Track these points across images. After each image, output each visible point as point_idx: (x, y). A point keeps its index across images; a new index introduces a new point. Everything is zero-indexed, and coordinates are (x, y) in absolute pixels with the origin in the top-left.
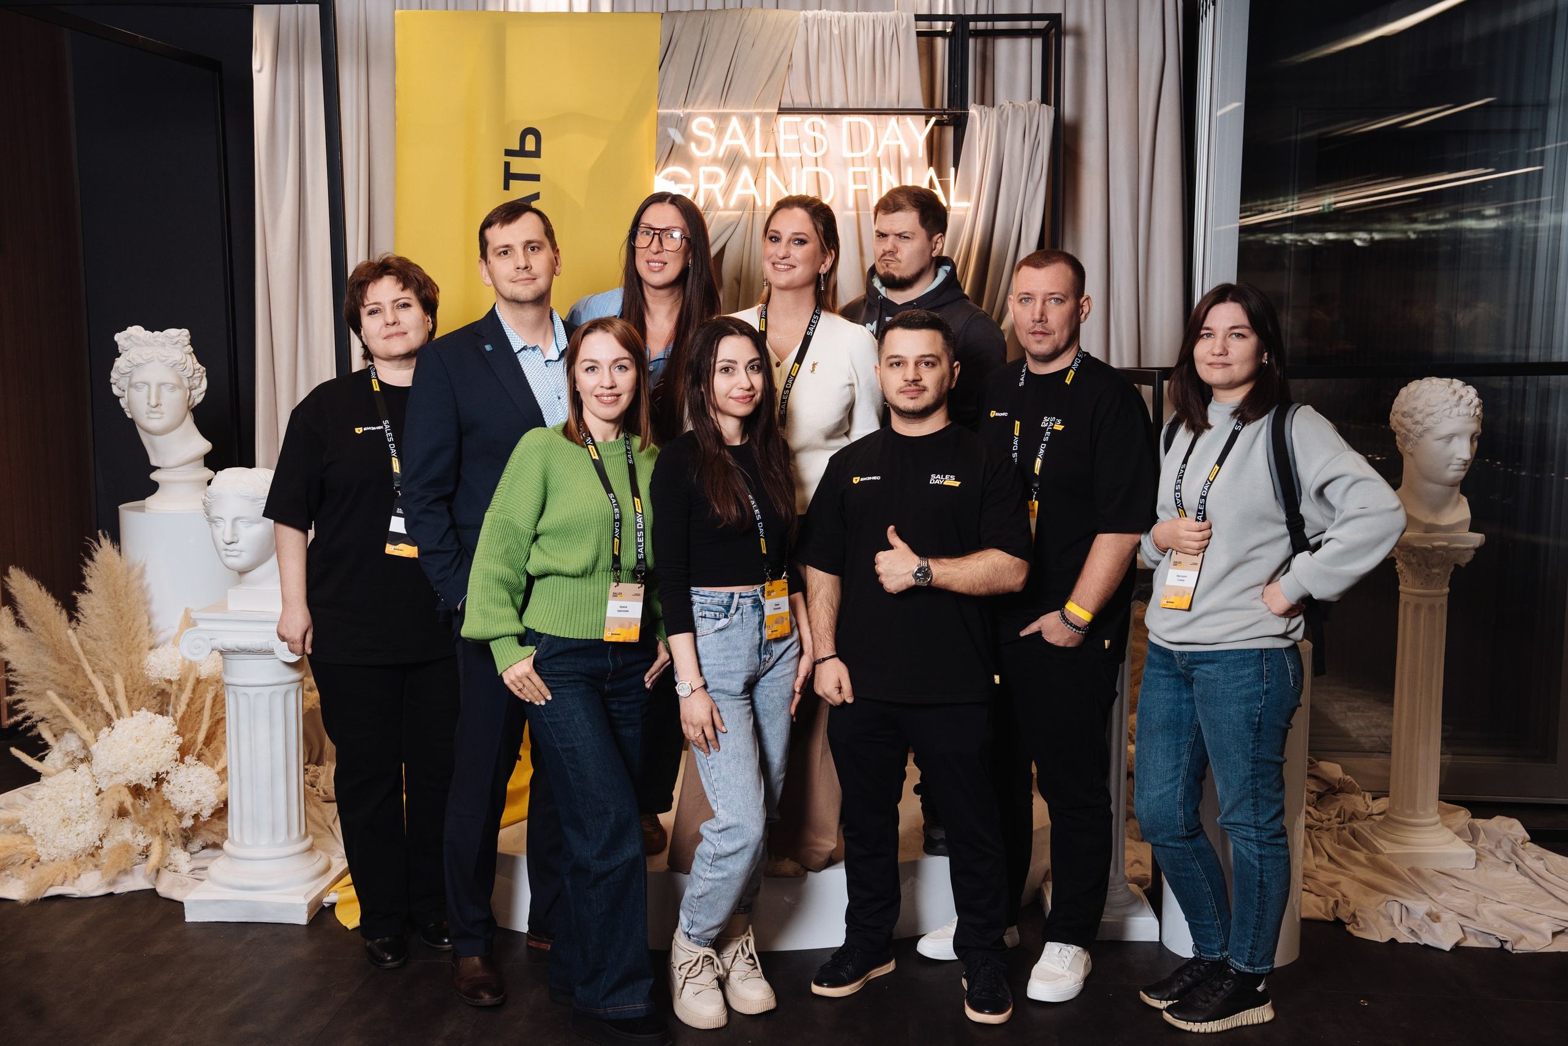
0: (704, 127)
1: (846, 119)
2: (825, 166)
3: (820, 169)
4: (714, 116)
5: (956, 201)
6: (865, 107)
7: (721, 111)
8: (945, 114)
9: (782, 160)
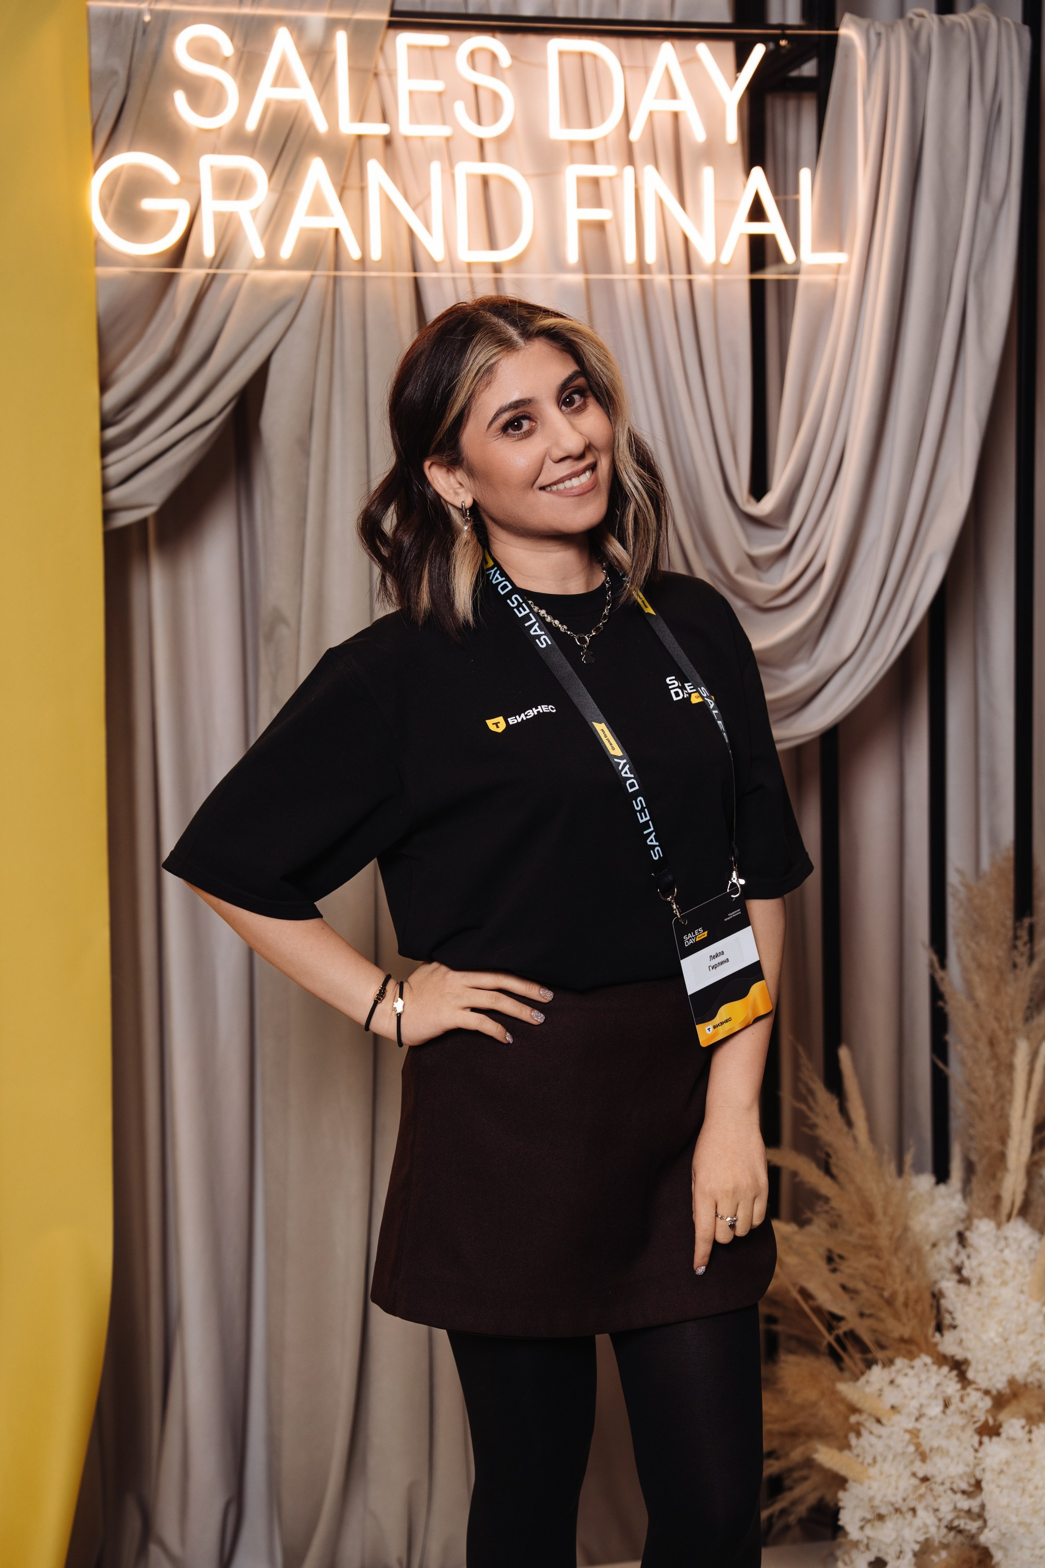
0: (205, 52)
1: (557, 44)
2: (501, 159)
3: (491, 168)
4: (228, 23)
5: (816, 249)
6: (595, 15)
7: (247, 10)
8: (784, 36)
9: (399, 143)
